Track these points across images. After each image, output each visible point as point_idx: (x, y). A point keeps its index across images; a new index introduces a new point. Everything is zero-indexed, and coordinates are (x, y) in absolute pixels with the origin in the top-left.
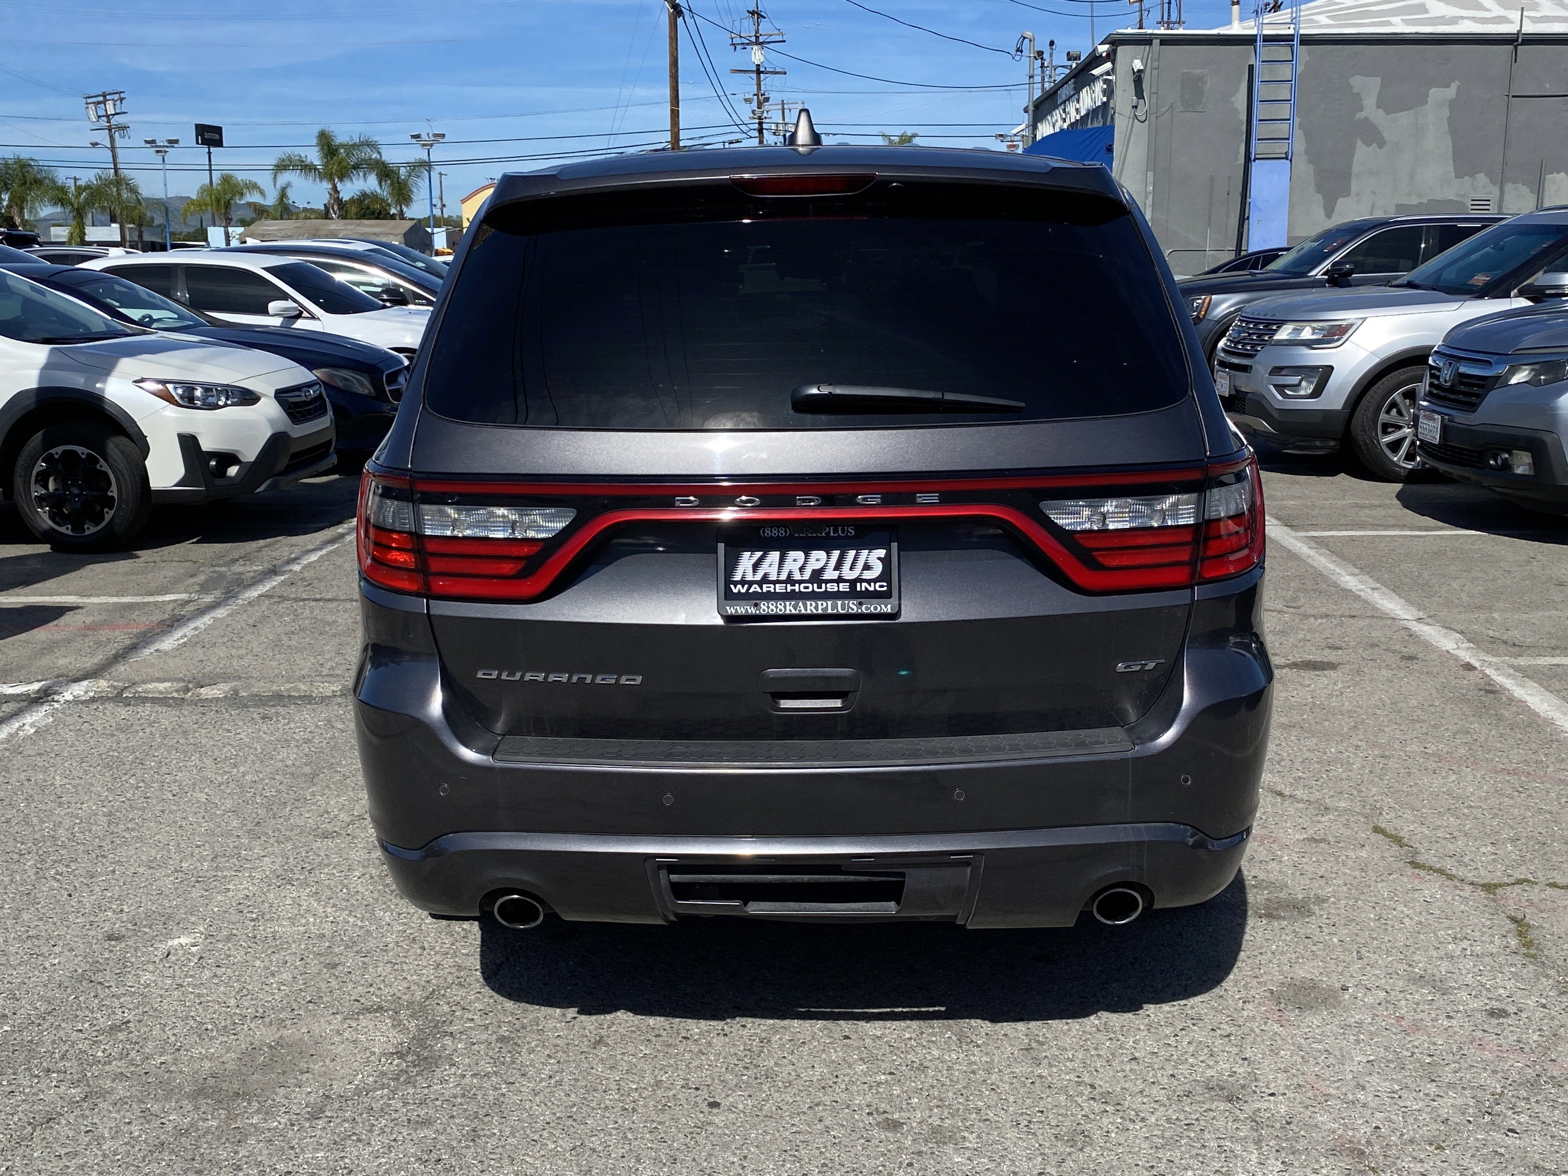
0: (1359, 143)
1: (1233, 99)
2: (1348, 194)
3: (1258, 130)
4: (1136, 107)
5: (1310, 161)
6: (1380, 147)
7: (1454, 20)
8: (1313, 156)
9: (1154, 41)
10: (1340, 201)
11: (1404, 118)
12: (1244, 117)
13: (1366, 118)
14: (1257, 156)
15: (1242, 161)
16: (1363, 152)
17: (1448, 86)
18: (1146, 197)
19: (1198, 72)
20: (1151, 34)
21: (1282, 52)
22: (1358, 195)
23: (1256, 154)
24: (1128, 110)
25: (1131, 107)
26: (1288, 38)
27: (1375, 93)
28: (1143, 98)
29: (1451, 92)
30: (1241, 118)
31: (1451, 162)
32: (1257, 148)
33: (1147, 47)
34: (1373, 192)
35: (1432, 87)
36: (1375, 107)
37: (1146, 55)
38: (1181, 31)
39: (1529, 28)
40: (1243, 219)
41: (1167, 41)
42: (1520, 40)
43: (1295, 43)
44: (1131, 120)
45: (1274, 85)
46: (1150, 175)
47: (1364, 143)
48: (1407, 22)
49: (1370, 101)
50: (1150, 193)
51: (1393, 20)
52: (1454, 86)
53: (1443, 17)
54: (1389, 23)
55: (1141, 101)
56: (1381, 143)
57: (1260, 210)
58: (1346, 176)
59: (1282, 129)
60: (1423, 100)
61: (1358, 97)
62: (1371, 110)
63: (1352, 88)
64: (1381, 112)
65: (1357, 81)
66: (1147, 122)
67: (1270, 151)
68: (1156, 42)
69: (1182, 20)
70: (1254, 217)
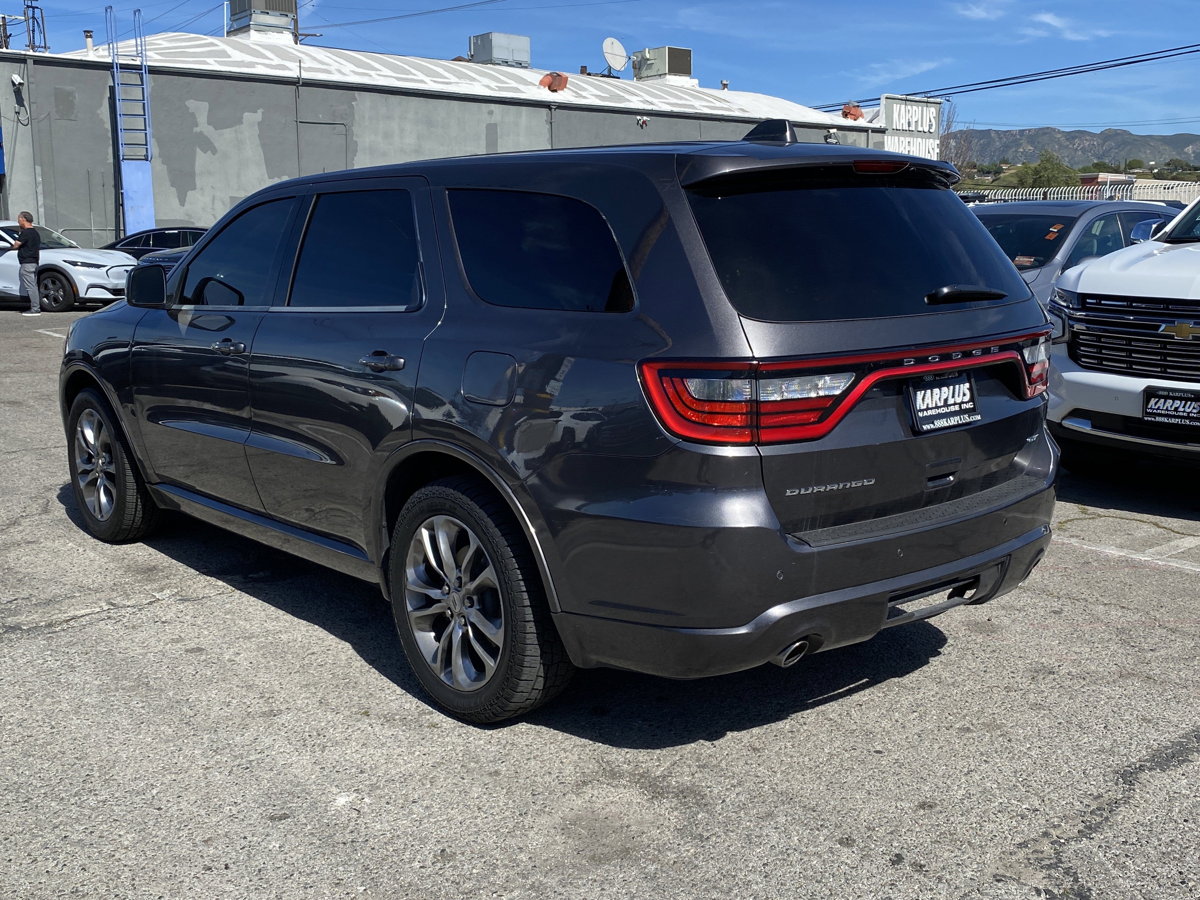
0: (198, 150)
1: (98, 112)
2: (194, 188)
3: (122, 137)
4: (18, 113)
5: (163, 163)
6: (214, 154)
7: (252, 65)
8: (166, 159)
9: (28, 61)
10: (190, 193)
11: (228, 134)
12: (108, 126)
13: (201, 132)
14: (125, 157)
15: (111, 160)
16: (202, 159)
17: (255, 112)
18: (36, 187)
19: (68, 88)
20: (25, 55)
21: (134, 78)
22: (202, 189)
23: (123, 156)
24: (12, 115)
25: (14, 113)
26: (138, 68)
27: (206, 114)
28: (24, 106)
29: (258, 116)
30: (106, 127)
31: (264, 167)
32: (123, 150)
33: (22, 65)
34: (212, 187)
35: (245, 112)
36: (206, 124)
37: (22, 71)
38: (47, 54)
39: (305, 75)
40: (119, 204)
41: (39, 61)
42: (301, 83)
43: (144, 71)
44: (15, 123)
45: (128, 103)
46: (38, 169)
47: (201, 150)
48: (219, 63)
49: (202, 119)
50: (39, 183)
51: (209, 60)
52: (260, 111)
53: (243, 61)
54: (207, 63)
55: (22, 108)
56: (214, 151)
57: (132, 199)
58: (192, 175)
59: (140, 137)
60: (240, 121)
61: (193, 116)
62: (203, 126)
63: (188, 108)
64: (211, 128)
65: (191, 104)
66: (29, 125)
67: (132, 154)
68: (30, 62)
69: (48, 45)
70: (127, 204)
